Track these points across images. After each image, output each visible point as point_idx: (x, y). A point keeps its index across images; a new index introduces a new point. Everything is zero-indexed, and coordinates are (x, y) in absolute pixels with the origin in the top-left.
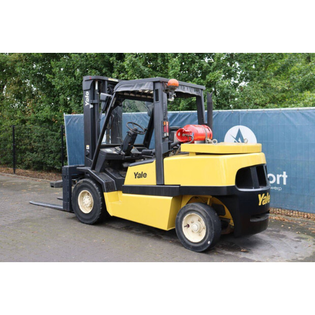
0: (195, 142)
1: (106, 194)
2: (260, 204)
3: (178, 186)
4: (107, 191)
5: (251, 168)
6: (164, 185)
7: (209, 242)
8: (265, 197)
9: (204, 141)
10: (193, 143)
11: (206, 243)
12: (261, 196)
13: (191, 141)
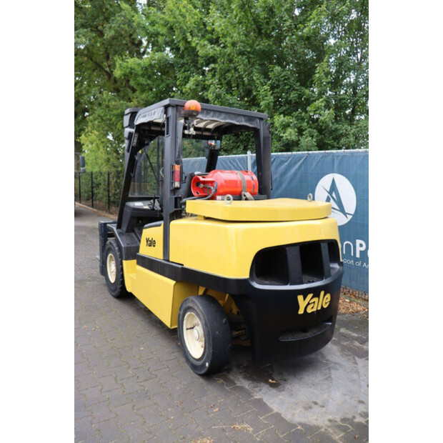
0: (218, 197)
1: (124, 262)
2: (301, 312)
3: (180, 266)
4: (126, 259)
5: (287, 249)
6: (168, 261)
7: (207, 364)
8: (316, 299)
9: (239, 197)
10: (213, 198)
11: (203, 365)
12: (304, 299)
13: (209, 197)
